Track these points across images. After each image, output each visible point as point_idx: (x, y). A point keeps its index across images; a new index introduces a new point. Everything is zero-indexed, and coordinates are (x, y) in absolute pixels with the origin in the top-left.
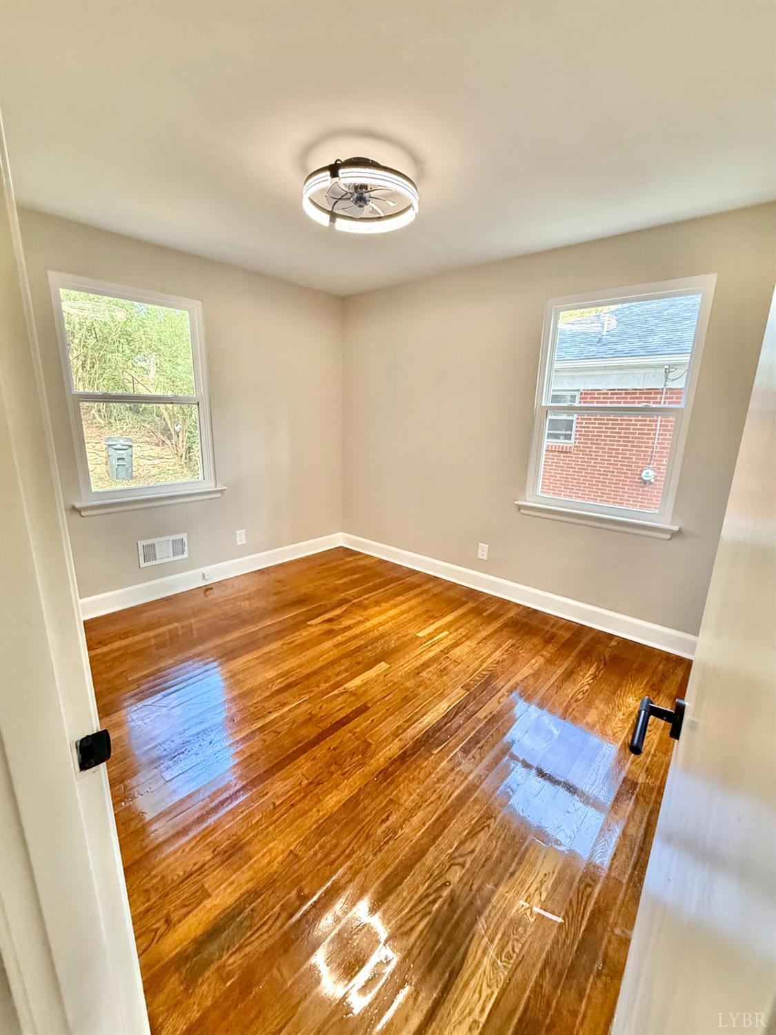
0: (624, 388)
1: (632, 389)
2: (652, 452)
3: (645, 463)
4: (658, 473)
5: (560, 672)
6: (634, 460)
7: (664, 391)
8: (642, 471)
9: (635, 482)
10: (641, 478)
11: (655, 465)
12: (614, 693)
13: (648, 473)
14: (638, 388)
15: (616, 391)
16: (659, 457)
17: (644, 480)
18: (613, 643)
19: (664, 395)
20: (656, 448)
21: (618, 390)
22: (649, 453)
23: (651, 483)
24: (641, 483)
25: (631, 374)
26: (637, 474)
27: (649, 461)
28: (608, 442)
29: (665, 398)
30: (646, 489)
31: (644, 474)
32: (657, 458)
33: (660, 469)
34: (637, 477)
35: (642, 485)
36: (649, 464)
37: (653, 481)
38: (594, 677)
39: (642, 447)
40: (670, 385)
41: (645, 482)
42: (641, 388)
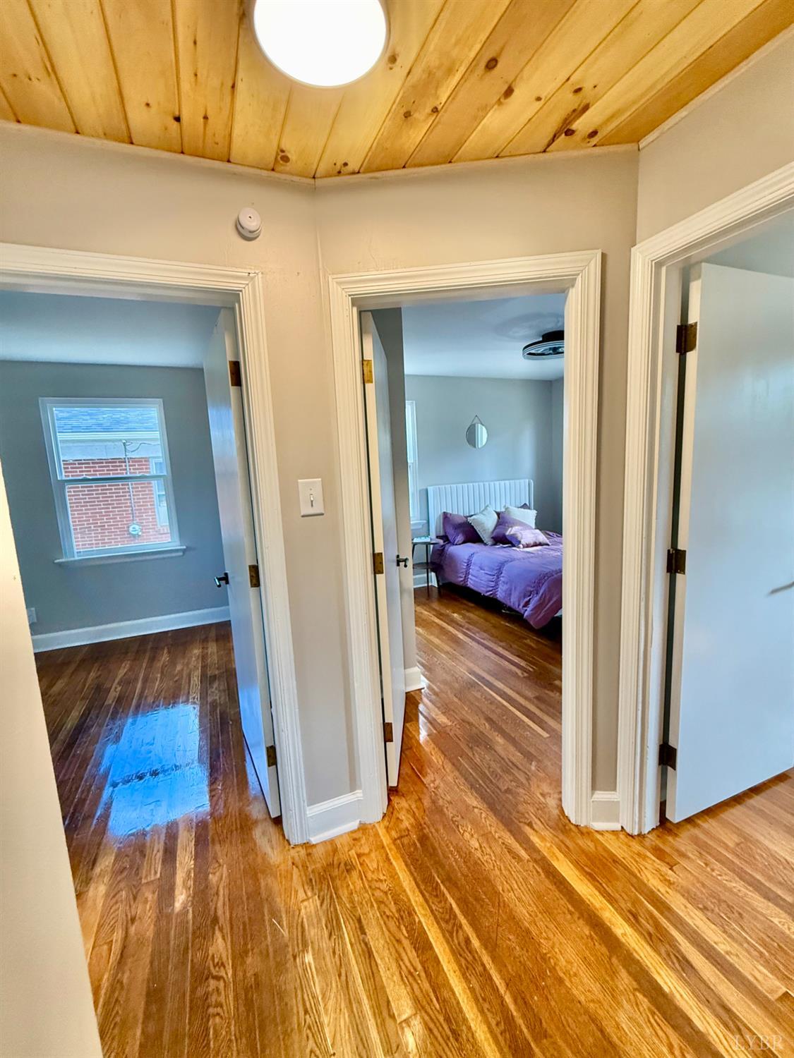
0: (90, 458)
1: (98, 460)
2: (132, 510)
3: (130, 520)
4: (142, 526)
5: (146, 661)
6: (118, 519)
7: (127, 460)
8: (128, 527)
9: (126, 538)
10: (130, 534)
11: (138, 521)
12: (184, 654)
13: (134, 528)
14: (104, 458)
15: (83, 462)
16: (139, 513)
17: (132, 534)
18: (170, 635)
19: (127, 464)
20: (135, 506)
21: (84, 460)
22: (130, 512)
23: (139, 536)
24: (130, 537)
25: (92, 446)
26: (125, 531)
27: (131, 518)
28: (89, 507)
29: (130, 466)
30: (137, 541)
31: (131, 529)
32: (138, 515)
33: (143, 523)
34: (126, 533)
35: (132, 539)
36: (133, 520)
37: (140, 533)
38: (169, 652)
39: (122, 507)
40: (130, 455)
41: (134, 536)
42: (106, 458)
